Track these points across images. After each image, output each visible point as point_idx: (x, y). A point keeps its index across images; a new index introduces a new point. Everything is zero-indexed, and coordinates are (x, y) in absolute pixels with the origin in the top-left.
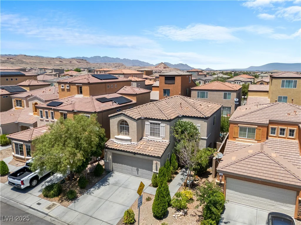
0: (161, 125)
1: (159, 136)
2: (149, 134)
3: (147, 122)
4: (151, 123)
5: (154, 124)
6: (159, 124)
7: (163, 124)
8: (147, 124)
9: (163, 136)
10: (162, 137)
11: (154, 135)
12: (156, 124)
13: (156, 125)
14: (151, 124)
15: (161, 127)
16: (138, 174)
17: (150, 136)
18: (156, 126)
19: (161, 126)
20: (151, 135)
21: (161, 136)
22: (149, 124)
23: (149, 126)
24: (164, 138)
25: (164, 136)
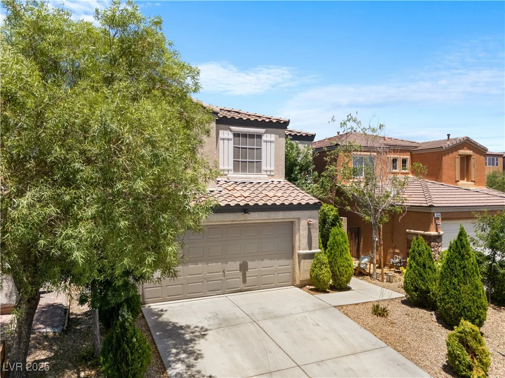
0: (264, 138)
1: (259, 170)
2: (231, 167)
3: (226, 132)
4: (236, 135)
5: (245, 135)
6: (259, 136)
7: (269, 135)
8: (226, 136)
9: (269, 168)
10: (266, 171)
11: (244, 170)
12: (252, 136)
13: (252, 140)
14: (237, 138)
15: (264, 144)
16: (244, 281)
17: (232, 172)
18: (249, 144)
19: (264, 141)
20: (236, 169)
21: (264, 168)
22: (231, 136)
23: (231, 143)
24: (272, 173)
25: (273, 168)
